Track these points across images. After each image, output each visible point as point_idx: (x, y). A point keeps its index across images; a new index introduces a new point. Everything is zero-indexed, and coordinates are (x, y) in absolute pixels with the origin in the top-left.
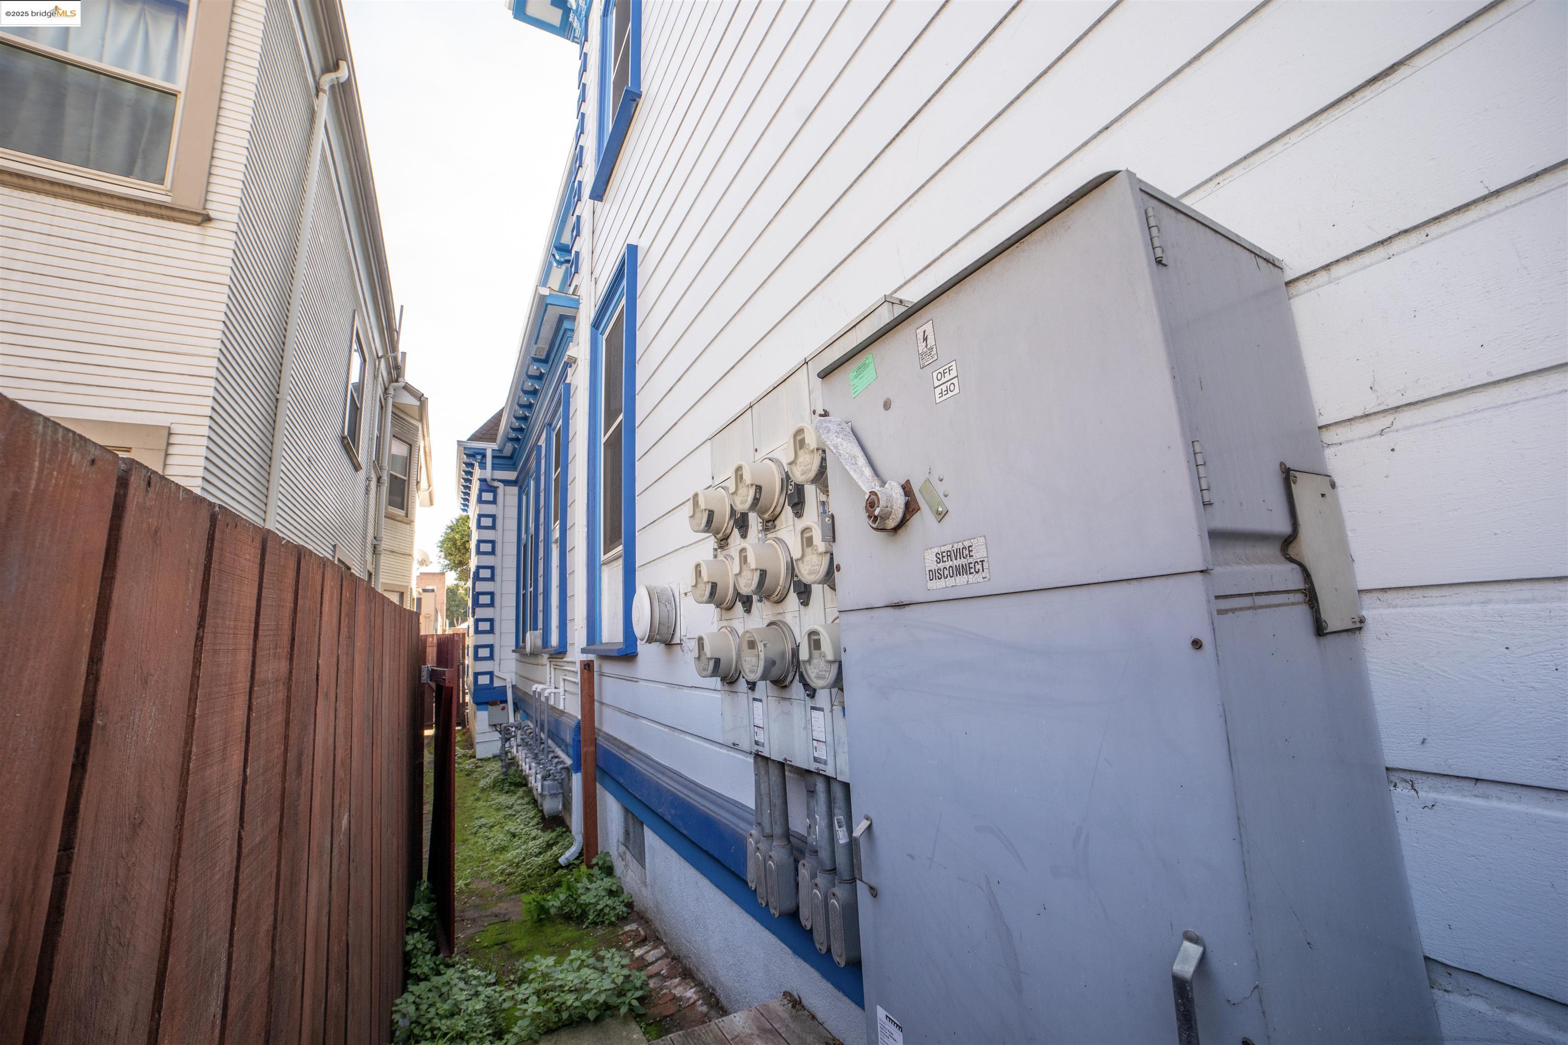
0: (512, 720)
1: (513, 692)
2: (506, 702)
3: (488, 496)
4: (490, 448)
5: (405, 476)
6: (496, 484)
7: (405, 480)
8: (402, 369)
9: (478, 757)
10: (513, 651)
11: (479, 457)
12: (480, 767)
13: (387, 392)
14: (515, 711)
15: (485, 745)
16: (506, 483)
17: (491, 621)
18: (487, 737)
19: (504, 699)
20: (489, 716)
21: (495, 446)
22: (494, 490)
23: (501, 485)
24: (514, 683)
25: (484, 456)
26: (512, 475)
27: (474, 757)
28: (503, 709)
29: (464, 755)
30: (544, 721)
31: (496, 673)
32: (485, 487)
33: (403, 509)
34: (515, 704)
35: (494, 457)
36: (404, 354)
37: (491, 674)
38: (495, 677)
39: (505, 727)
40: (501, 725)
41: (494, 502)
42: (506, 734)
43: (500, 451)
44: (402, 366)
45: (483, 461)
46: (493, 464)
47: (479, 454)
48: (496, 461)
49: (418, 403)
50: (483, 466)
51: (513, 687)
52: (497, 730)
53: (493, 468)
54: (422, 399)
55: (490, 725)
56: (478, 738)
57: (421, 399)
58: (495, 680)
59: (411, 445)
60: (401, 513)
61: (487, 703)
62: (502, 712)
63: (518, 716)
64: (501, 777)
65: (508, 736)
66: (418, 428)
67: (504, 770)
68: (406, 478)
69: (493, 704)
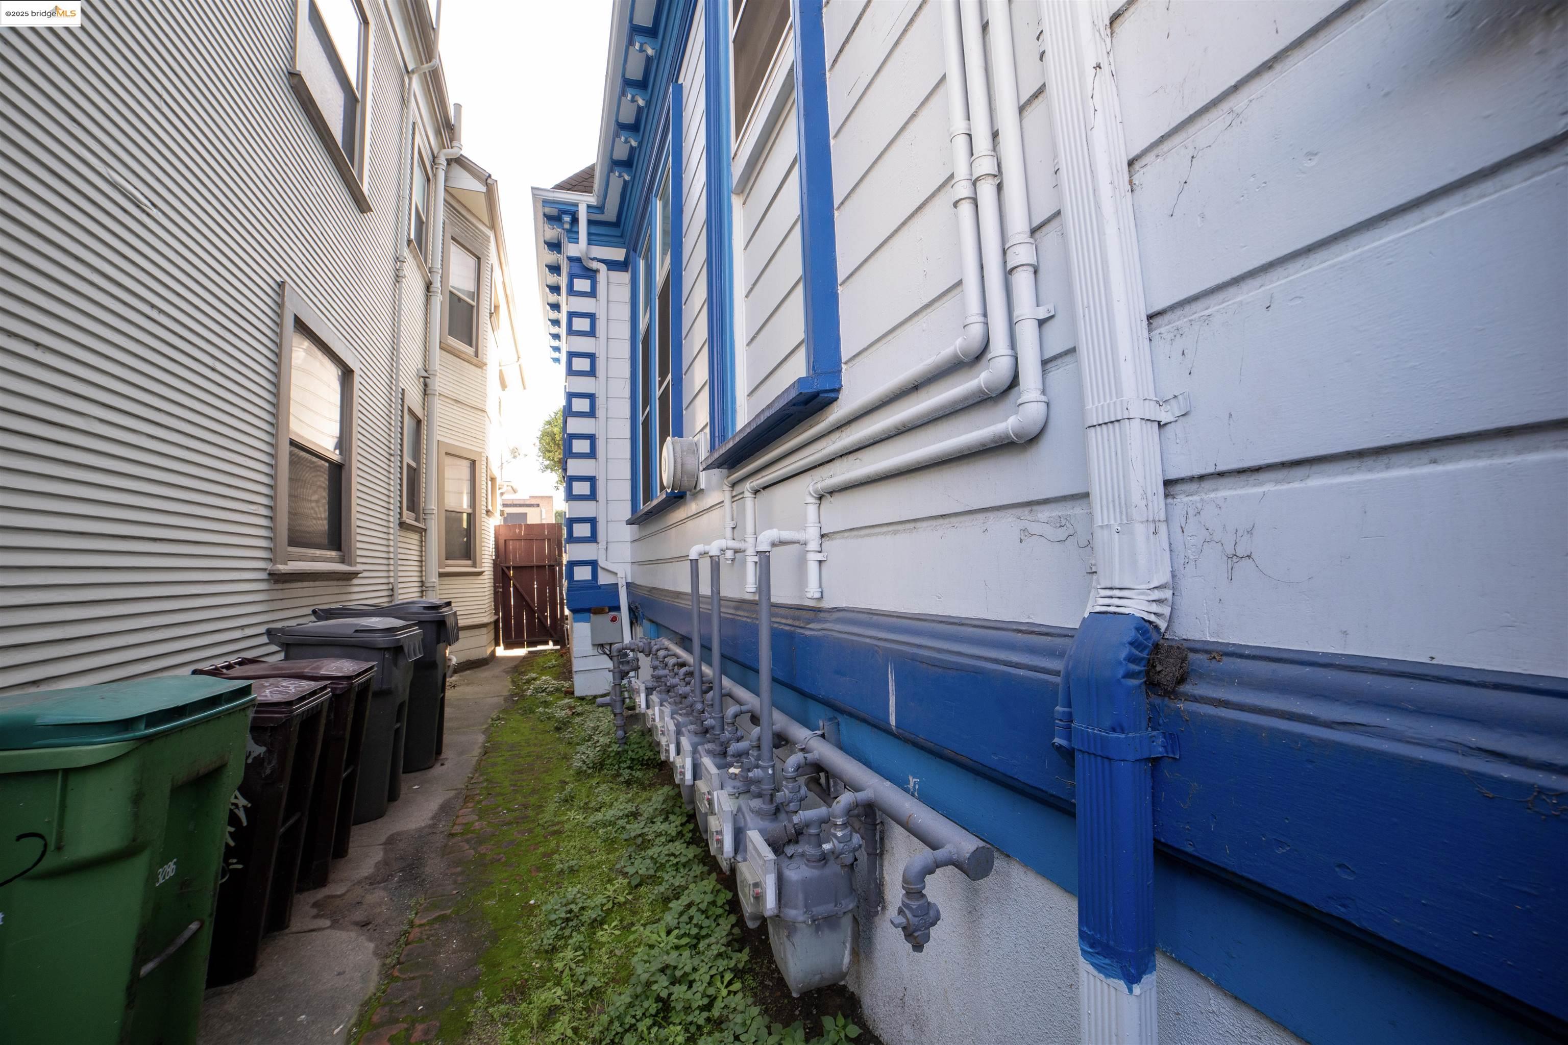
0: (627, 639)
1: (629, 593)
2: (618, 608)
3: (582, 285)
4: (584, 201)
5: (474, 301)
6: (595, 265)
7: (472, 307)
8: (456, 130)
9: (577, 694)
10: (630, 522)
11: (567, 219)
12: (579, 715)
13: (437, 161)
14: (632, 624)
15: (588, 675)
16: (612, 265)
17: (592, 480)
18: (590, 664)
19: (613, 604)
20: (593, 630)
21: (592, 199)
22: (591, 274)
23: (603, 268)
24: (629, 580)
25: (575, 220)
26: (618, 254)
27: (573, 693)
28: (614, 619)
29: (558, 690)
30: (710, 639)
31: (602, 563)
32: (577, 270)
33: (471, 346)
34: (631, 610)
35: (590, 222)
36: (458, 107)
37: (593, 564)
38: (600, 570)
39: (620, 651)
40: (611, 644)
41: (592, 294)
42: (622, 663)
43: (600, 208)
44: (457, 125)
45: (575, 229)
46: (589, 234)
47: (566, 212)
48: (594, 230)
49: (484, 189)
50: (573, 234)
51: (628, 585)
52: (605, 653)
53: (590, 242)
54: (489, 181)
55: (594, 645)
56: (577, 665)
57: (487, 181)
58: (601, 573)
59: (479, 259)
60: (470, 351)
61: (588, 610)
62: (612, 623)
63: (639, 631)
64: (615, 747)
65: (625, 668)
66: (489, 237)
67: (620, 733)
68: (474, 304)
69: (599, 611)
